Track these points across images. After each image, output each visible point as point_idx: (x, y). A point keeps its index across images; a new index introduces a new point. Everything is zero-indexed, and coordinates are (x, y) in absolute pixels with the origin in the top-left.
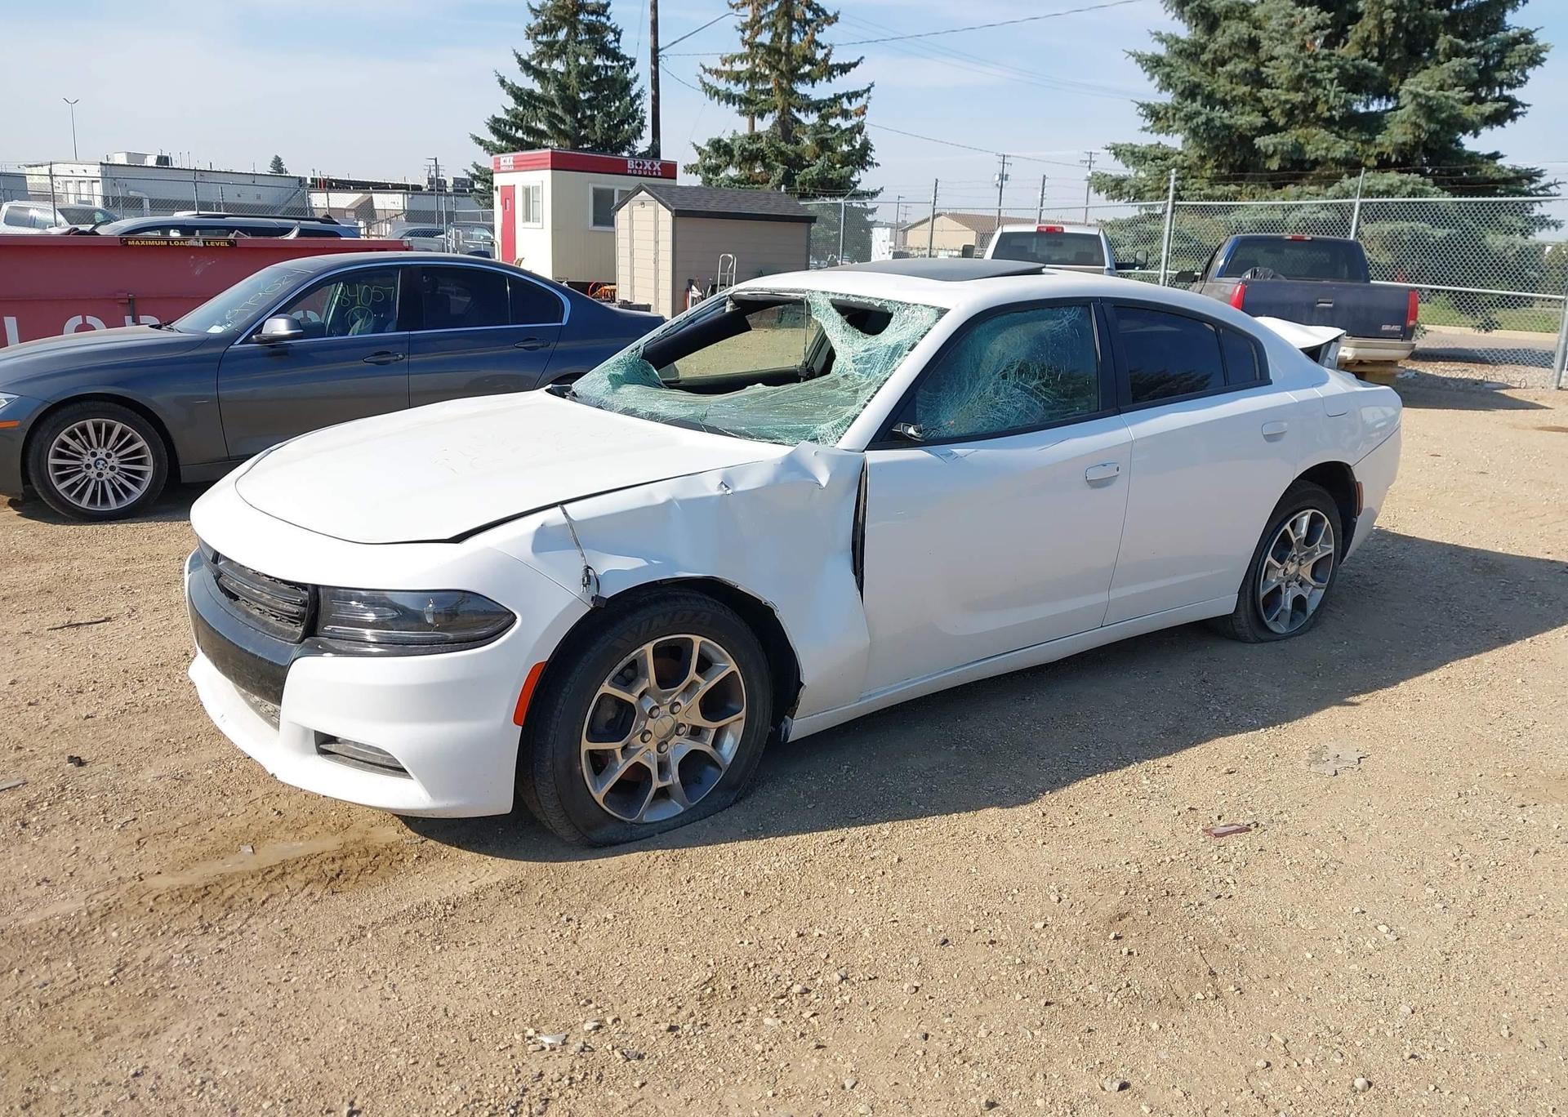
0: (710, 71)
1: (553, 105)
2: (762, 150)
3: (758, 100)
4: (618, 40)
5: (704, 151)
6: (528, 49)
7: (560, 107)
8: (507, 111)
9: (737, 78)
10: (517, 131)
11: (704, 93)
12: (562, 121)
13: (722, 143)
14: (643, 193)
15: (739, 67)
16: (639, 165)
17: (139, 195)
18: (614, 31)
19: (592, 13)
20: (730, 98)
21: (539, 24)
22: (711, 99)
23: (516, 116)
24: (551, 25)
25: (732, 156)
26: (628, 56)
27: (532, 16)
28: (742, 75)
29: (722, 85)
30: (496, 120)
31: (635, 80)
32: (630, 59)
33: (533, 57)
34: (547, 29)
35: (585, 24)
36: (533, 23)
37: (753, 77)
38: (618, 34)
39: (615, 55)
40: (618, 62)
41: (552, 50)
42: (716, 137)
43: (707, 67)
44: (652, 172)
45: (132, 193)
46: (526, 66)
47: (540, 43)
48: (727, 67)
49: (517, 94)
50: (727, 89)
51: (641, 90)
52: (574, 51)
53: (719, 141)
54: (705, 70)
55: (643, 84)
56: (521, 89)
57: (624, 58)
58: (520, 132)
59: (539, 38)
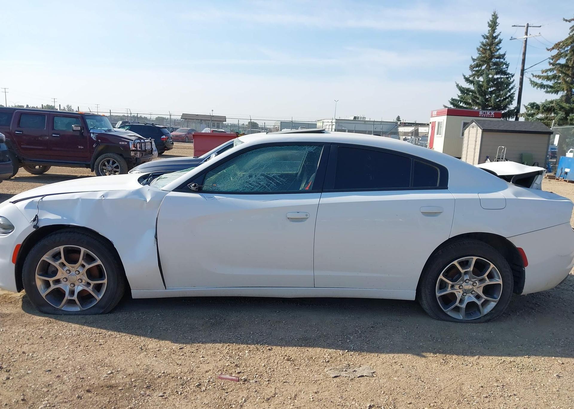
0: (536, 76)
1: (475, 93)
2: (553, 107)
3: (556, 87)
4: (507, 68)
5: (528, 108)
6: (468, 73)
7: (478, 94)
8: (459, 96)
9: (548, 78)
10: (460, 103)
11: (531, 85)
12: (478, 99)
13: (535, 104)
14: (474, 123)
15: (550, 74)
16: (484, 113)
17: (345, 129)
18: (505, 64)
19: (497, 58)
20: (542, 86)
21: (475, 64)
22: (534, 87)
23: (462, 98)
24: (480, 64)
25: (539, 109)
26: (510, 73)
27: (472, 61)
28: (550, 77)
29: (539, 81)
30: (453, 100)
31: (513, 82)
32: (511, 74)
33: (471, 76)
34: (478, 66)
35: (493, 63)
36: (473, 64)
37: (554, 77)
38: (507, 65)
39: (505, 73)
40: (506, 75)
41: (479, 73)
42: (532, 102)
43: (535, 75)
44: (490, 116)
45: (343, 128)
46: (467, 80)
47: (474, 71)
48: (545, 74)
49: (462, 90)
50: (541, 83)
51: (514, 86)
52: (486, 73)
53: (534, 103)
54: (533, 76)
55: (517, 83)
56: (464, 88)
57: (509, 74)
58: (462, 103)
59: (475, 69)
